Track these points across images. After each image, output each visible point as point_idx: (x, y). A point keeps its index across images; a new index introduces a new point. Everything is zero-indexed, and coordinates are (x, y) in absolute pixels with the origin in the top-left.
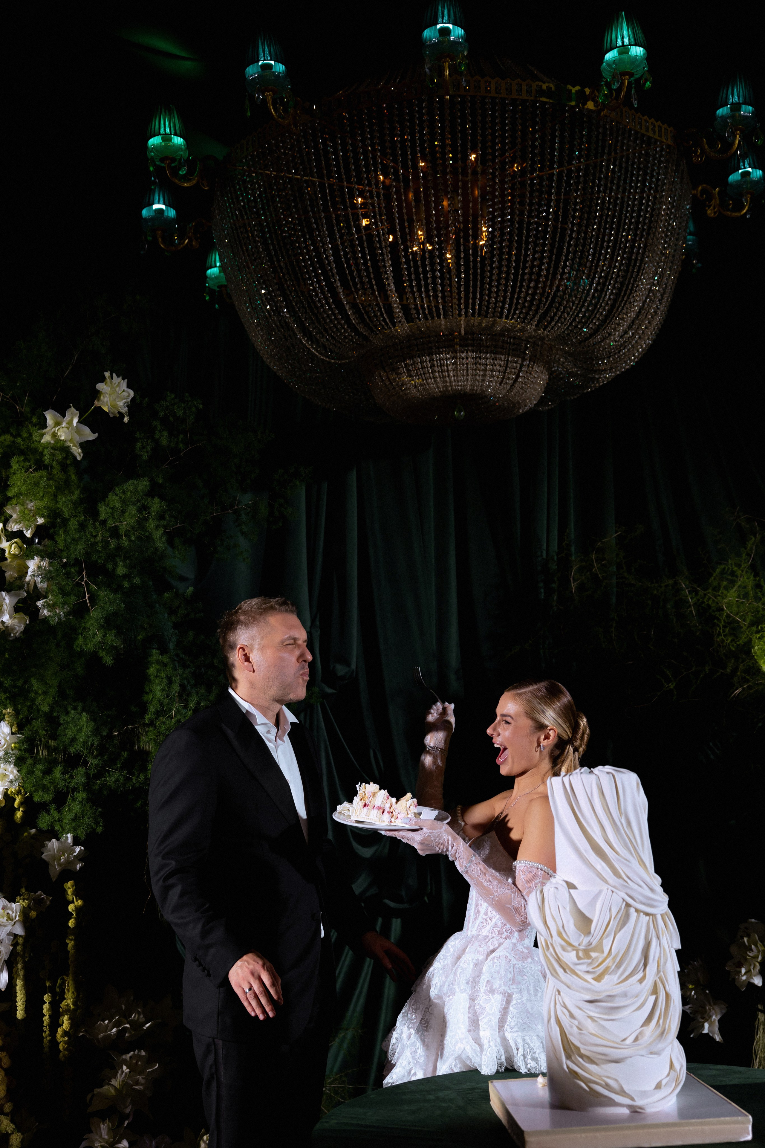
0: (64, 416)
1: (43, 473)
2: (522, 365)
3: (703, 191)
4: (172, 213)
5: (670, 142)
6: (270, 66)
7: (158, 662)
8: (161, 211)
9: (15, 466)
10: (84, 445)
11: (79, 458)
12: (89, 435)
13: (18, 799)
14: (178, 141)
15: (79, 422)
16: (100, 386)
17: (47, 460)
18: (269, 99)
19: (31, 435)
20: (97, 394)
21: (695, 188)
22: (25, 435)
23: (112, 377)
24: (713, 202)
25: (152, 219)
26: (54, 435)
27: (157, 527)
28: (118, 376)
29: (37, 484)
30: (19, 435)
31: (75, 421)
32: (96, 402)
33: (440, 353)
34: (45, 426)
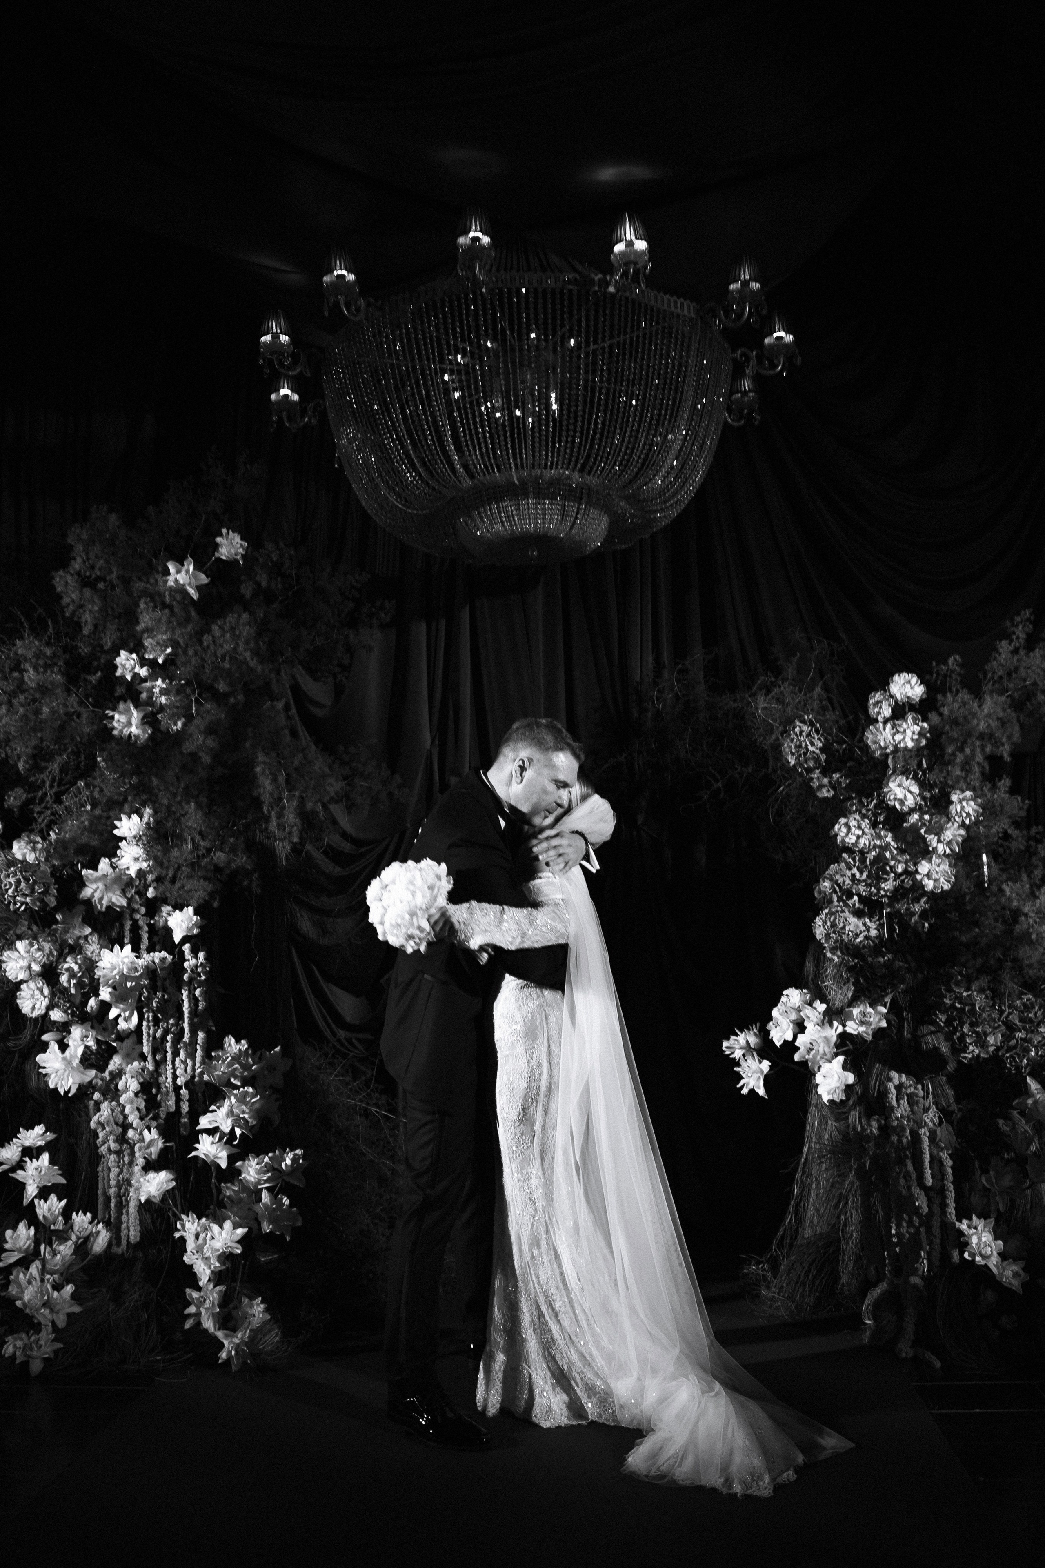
0: (183, 565)
1: (167, 611)
2: (579, 509)
3: (742, 355)
4: (296, 397)
5: (692, 315)
6: (343, 276)
7: (264, 763)
8: (287, 396)
9: (142, 606)
10: (198, 588)
11: (195, 598)
12: (204, 579)
13: (150, 878)
14: (284, 339)
15: (194, 569)
16: (219, 540)
17: (168, 599)
18: (342, 302)
19: (157, 581)
20: (216, 546)
21: (734, 351)
22: (152, 581)
23: (228, 533)
24: (751, 363)
25: (278, 402)
26: (176, 581)
27: (245, 650)
28: (233, 532)
29: (159, 620)
30: (148, 582)
31: (191, 568)
32: (216, 554)
33: (505, 501)
34: (169, 574)
